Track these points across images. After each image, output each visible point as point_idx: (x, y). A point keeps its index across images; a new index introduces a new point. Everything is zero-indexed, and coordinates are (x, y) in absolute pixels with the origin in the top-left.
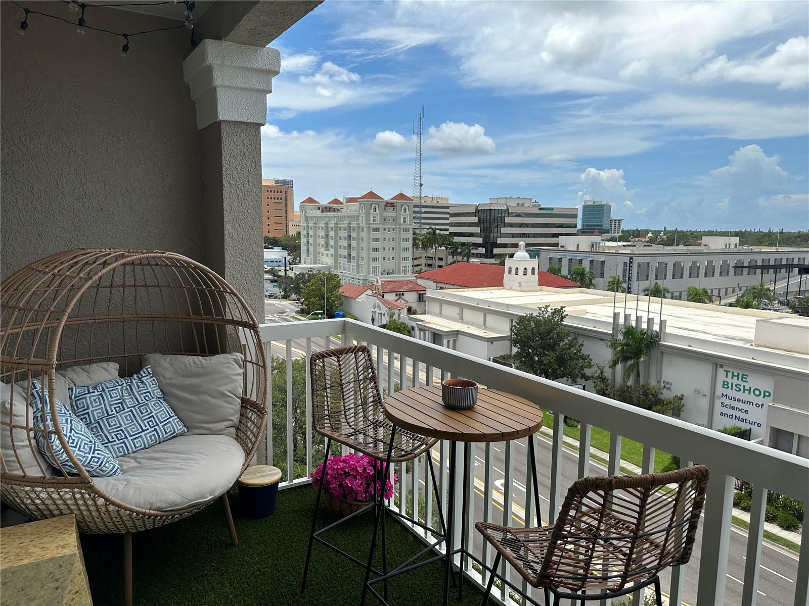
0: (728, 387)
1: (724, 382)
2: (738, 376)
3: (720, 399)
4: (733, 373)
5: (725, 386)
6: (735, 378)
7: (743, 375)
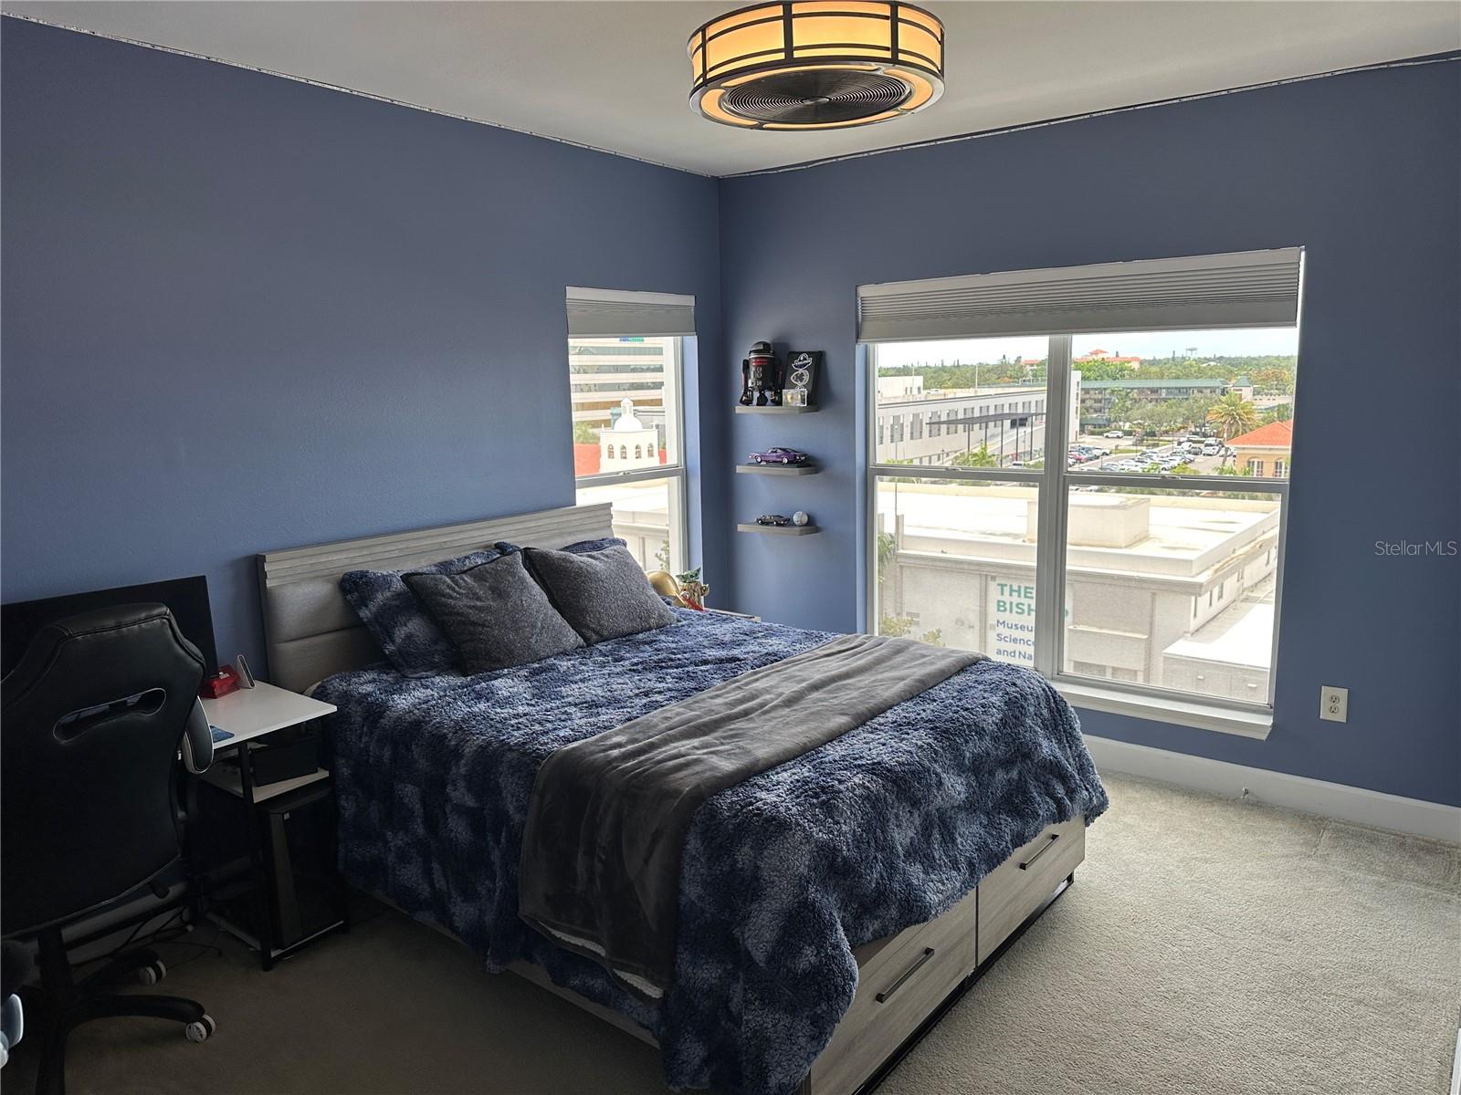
0: (1005, 610)
1: (999, 601)
2: (1019, 591)
3: (995, 629)
4: (1011, 586)
5: (1002, 609)
6: (1015, 594)
7: (1026, 588)
